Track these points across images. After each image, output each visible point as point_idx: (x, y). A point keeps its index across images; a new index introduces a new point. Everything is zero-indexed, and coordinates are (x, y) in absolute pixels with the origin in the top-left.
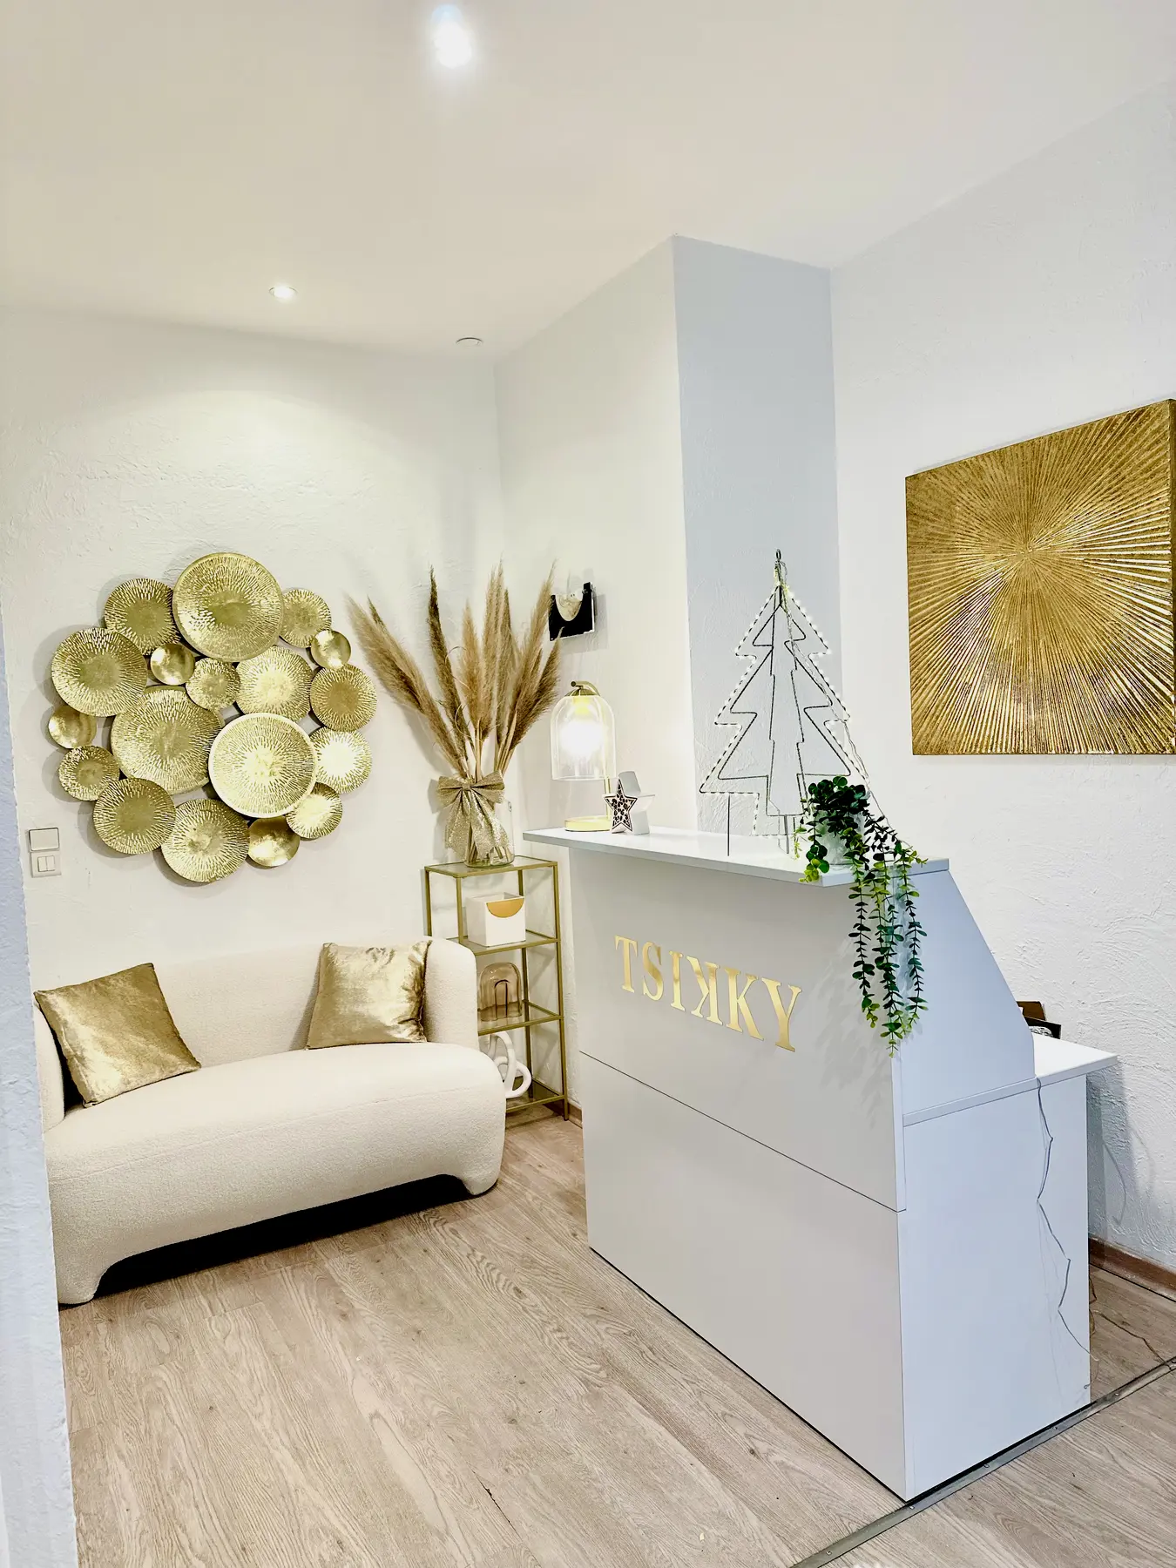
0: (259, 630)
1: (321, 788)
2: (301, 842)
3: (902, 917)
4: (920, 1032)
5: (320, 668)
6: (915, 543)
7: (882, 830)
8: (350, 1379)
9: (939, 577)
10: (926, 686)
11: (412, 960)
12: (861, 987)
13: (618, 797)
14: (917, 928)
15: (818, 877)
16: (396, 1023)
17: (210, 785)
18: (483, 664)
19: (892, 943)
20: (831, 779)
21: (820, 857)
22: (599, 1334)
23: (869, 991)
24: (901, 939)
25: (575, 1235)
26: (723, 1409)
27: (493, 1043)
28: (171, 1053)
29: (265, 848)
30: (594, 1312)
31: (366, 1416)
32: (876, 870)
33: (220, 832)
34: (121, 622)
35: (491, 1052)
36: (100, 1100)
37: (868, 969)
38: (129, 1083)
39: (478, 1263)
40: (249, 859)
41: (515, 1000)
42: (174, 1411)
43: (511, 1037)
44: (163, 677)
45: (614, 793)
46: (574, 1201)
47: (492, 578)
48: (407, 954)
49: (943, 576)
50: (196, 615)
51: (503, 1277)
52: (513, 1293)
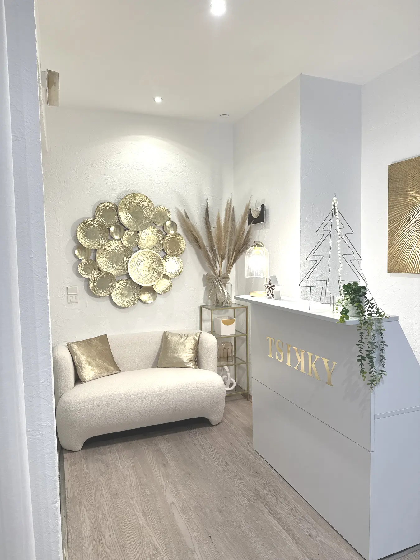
0: (146, 220)
1: (166, 277)
2: (158, 295)
3: (377, 339)
4: (383, 383)
5: (167, 234)
6: (391, 191)
7: (372, 304)
8: (165, 488)
9: (401, 204)
10: (394, 246)
11: (194, 339)
12: (360, 365)
13: (269, 285)
14: (384, 343)
15: (344, 322)
16: (188, 361)
17: (128, 274)
18: (223, 234)
19: (374, 348)
20: (352, 283)
21: (346, 314)
22: (255, 482)
23: (363, 367)
24: (377, 347)
25: (248, 444)
26: (299, 517)
27: (222, 371)
28: (111, 366)
29: (145, 297)
30: (253, 474)
31: (169, 504)
32: (368, 320)
33: (131, 290)
34: (100, 217)
35: (221, 374)
36: (86, 381)
37: (363, 358)
38: (96, 376)
39: (213, 451)
40: (140, 300)
41: (231, 355)
42: (104, 493)
43: (229, 369)
44: (114, 236)
45: (268, 284)
46: (249, 431)
47: (228, 202)
48: (193, 336)
49: (402, 203)
50: (125, 215)
51: (221, 457)
52: (224, 463)
